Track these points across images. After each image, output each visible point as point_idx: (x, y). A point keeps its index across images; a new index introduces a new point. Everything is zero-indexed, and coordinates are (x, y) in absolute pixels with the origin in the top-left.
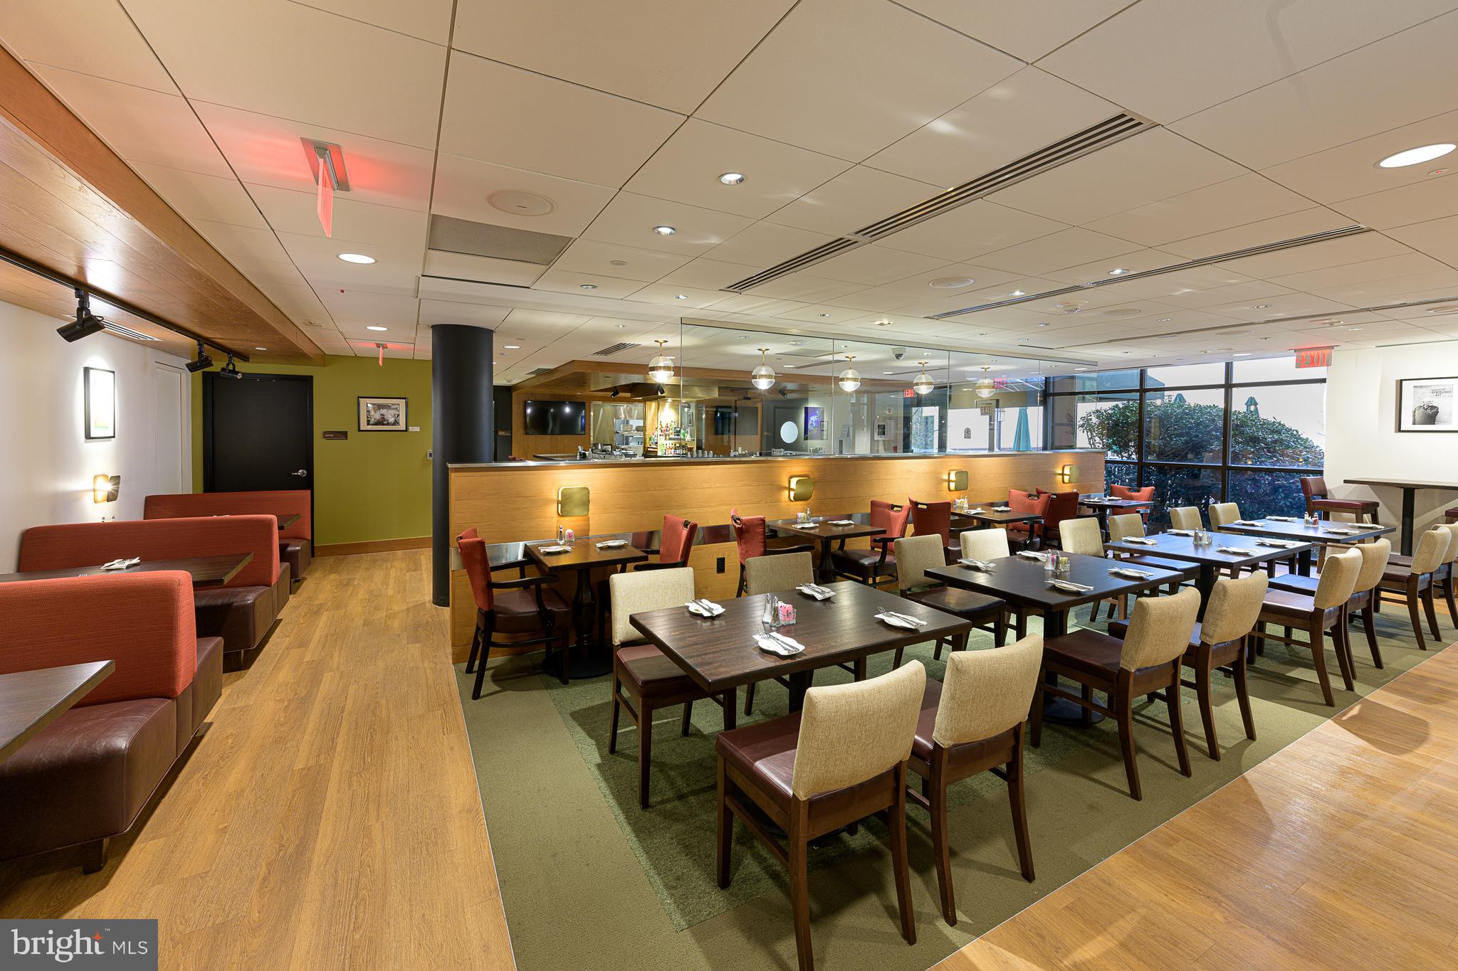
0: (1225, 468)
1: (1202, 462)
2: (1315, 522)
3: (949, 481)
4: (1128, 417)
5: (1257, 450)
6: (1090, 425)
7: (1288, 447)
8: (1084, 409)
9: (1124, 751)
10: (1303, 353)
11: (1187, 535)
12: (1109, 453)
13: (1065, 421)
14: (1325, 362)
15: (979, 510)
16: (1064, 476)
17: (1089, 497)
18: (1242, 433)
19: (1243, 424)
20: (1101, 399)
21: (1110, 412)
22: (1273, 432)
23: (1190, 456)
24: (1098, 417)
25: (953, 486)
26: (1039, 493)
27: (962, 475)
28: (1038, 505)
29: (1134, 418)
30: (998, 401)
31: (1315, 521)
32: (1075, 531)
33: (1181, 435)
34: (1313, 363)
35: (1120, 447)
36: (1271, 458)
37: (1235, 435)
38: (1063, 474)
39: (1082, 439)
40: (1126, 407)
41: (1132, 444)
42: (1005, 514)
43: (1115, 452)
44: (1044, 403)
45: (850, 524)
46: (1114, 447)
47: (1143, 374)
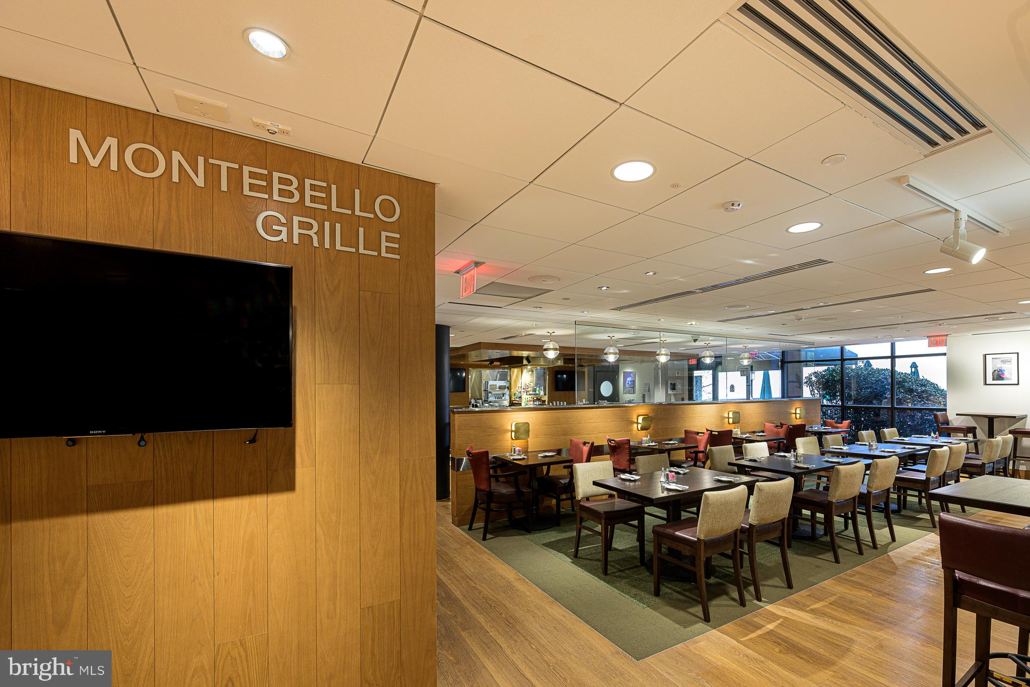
0: (892, 409)
1: (881, 405)
2: (936, 438)
3: (729, 418)
4: (835, 377)
5: (912, 397)
6: (811, 382)
7: (931, 395)
8: (807, 371)
9: (833, 548)
10: (932, 339)
11: (866, 445)
12: (825, 401)
13: (795, 379)
14: (944, 343)
15: (748, 435)
16: (796, 415)
17: (812, 427)
18: (903, 387)
19: (904, 381)
20: (818, 365)
21: (823, 373)
22: (922, 385)
23: (874, 402)
24: (816, 377)
25: (731, 421)
26: (782, 425)
27: (737, 414)
28: (782, 432)
29: (838, 378)
30: (752, 367)
31: (937, 436)
32: (804, 444)
33: (867, 388)
34: (937, 344)
35: (830, 396)
36: (920, 402)
37: (899, 388)
38: (796, 413)
39: (807, 393)
40: (834, 370)
41: (838, 394)
42: (763, 437)
43: (828, 400)
44: (782, 369)
45: (675, 443)
46: (827, 397)
47: (842, 349)
